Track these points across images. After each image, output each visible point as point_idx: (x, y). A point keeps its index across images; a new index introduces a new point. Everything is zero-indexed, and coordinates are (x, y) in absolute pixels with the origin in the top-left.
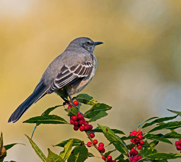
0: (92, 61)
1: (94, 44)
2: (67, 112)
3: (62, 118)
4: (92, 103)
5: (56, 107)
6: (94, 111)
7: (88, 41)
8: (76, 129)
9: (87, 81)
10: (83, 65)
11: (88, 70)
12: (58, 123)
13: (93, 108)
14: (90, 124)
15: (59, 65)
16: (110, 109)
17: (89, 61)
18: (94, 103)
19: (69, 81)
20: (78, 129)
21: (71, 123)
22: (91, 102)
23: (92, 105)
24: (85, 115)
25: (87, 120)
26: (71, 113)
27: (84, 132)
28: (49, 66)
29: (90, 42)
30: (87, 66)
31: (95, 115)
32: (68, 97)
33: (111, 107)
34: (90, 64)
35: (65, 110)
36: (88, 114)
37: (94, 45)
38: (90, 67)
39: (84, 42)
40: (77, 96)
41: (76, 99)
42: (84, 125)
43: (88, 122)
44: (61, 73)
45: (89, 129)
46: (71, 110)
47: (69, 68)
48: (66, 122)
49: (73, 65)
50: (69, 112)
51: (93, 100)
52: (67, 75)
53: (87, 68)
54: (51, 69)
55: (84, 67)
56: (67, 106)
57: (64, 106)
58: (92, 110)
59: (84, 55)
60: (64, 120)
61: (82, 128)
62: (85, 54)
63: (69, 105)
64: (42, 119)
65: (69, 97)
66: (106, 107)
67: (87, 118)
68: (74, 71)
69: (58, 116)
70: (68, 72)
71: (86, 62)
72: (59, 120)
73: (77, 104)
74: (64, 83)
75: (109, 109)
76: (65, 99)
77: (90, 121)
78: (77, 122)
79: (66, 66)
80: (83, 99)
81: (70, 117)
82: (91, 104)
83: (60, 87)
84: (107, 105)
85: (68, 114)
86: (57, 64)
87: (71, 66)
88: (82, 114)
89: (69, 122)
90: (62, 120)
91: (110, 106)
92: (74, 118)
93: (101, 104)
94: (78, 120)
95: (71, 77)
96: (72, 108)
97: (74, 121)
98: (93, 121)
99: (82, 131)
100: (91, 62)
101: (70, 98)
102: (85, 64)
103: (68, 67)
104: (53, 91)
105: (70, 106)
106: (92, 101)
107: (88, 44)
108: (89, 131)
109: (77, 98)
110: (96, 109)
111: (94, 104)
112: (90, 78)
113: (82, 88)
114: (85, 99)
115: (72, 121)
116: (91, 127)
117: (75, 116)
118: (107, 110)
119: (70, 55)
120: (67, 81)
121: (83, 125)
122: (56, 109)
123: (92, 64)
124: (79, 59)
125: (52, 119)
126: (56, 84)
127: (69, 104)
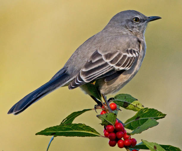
0: (138, 49)
1: (146, 20)
2: (100, 119)
3: (93, 129)
4: (137, 108)
5: (85, 111)
6: (140, 119)
7: (136, 16)
8: (112, 144)
9: (129, 76)
10: (124, 53)
11: (131, 60)
12: (87, 136)
13: (137, 114)
14: (132, 137)
15: (90, 50)
16: (164, 117)
17: (134, 49)
18: (139, 108)
19: (102, 73)
20: (116, 144)
21: (106, 136)
22: (134, 106)
23: (136, 111)
24: (125, 125)
25: (128, 131)
26: (105, 121)
27: (124, 149)
28: (76, 51)
29: (139, 18)
30: (130, 55)
31: (140, 125)
32: (102, 98)
33: (165, 115)
34: (134, 52)
35: (97, 116)
36: (130, 123)
37: (145, 22)
38: (135, 57)
39: (129, 19)
40: (116, 97)
41: (113, 101)
42: (124, 139)
43: (129, 134)
44: (91, 61)
45: (132, 145)
46: (106, 117)
47: (103, 54)
48: (98, 134)
49: (110, 52)
50: (103, 120)
51: (139, 104)
52: (100, 64)
53: (129, 58)
54: (78, 55)
55: (125, 56)
56: (100, 111)
57: (97, 110)
58: (137, 118)
59: (127, 40)
60: (95, 131)
61: (121, 143)
62: (129, 38)
63: (103, 109)
64: (64, 129)
65: (104, 97)
66: (158, 114)
67: (129, 129)
68: (110, 60)
69: (87, 125)
70: (101, 60)
71: (129, 49)
72: (89, 131)
73: (115, 109)
74: (94, 75)
75: (161, 118)
76: (98, 100)
77: (133, 133)
78: (113, 135)
79: (100, 52)
80: (124, 101)
81: (104, 126)
82: (134, 110)
83: (87, 80)
84: (159, 112)
85: (101, 122)
86: (87, 49)
87: (107, 53)
88: (122, 123)
89: (103, 134)
90: (92, 131)
91: (163, 113)
92: (110, 128)
93: (150, 109)
94: (116, 131)
95: (104, 68)
96: (107, 113)
97: (109, 133)
98: (137, 133)
99: (120, 147)
100: (136, 50)
101: (105, 99)
102: (127, 51)
103: (101, 54)
104: (76, 86)
105: (105, 111)
106: (137, 105)
107: (136, 20)
108: (132, 148)
109: (115, 100)
110: (143, 116)
111: (140, 110)
112: (133, 73)
113: (121, 85)
114: (127, 102)
115: (107, 133)
116: (134, 141)
117: (111, 125)
118: (158, 119)
119: (107, 38)
120: (98, 74)
121: (122, 139)
122: (83, 114)
123: (138, 53)
124: (119, 45)
125: (77, 130)
126: (82, 76)
127: (104, 107)
